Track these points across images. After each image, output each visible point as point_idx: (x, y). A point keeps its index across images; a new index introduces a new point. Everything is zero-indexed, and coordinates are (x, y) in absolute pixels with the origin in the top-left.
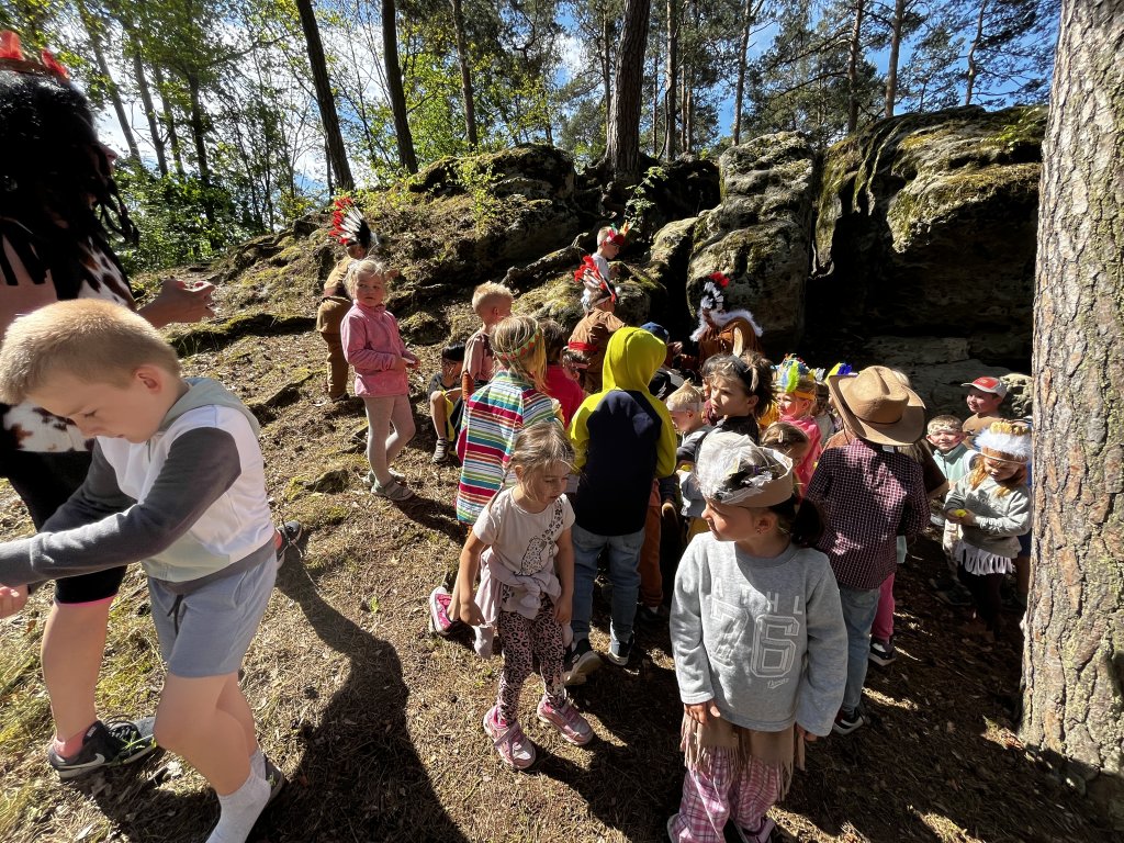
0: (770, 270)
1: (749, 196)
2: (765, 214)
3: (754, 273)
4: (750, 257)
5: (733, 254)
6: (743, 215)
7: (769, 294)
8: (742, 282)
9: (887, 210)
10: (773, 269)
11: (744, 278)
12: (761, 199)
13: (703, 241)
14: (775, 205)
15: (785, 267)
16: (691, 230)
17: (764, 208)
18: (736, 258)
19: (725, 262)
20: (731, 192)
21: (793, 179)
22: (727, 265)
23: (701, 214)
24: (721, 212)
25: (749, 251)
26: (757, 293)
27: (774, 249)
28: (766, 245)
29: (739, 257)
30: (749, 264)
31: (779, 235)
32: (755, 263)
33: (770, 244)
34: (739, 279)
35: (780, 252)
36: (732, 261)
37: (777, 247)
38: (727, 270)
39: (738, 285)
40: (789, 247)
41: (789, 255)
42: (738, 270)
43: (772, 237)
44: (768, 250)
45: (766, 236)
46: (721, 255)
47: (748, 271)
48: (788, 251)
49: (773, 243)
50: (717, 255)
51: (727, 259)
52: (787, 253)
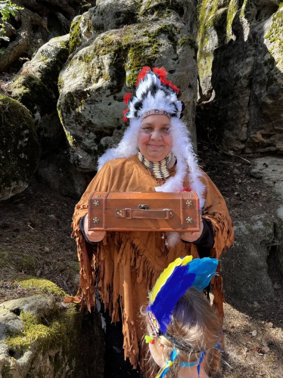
4: (127, 65)
5: (106, 60)
8: (121, 100)
9: (263, 33)
11: (124, 93)
14: (156, 3)
18: (110, 65)
19: (98, 70)
22: (101, 75)
25: (126, 56)
27: (156, 52)
28: (147, 47)
29: (114, 65)
30: (128, 74)
31: (163, 35)
32: (136, 72)
33: (151, 46)
34: (118, 95)
35: (164, 57)
36: (106, 70)
37: (161, 50)
38: (101, 83)
39: (117, 103)
40: (175, 52)
41: (176, 62)
42: (115, 83)
43: (154, 37)
44: (149, 53)
45: (145, 35)
46: (92, 62)
47: (127, 84)
48: (175, 56)
49: (155, 45)
50: (88, 62)
51: (100, 68)
52: (175, 60)
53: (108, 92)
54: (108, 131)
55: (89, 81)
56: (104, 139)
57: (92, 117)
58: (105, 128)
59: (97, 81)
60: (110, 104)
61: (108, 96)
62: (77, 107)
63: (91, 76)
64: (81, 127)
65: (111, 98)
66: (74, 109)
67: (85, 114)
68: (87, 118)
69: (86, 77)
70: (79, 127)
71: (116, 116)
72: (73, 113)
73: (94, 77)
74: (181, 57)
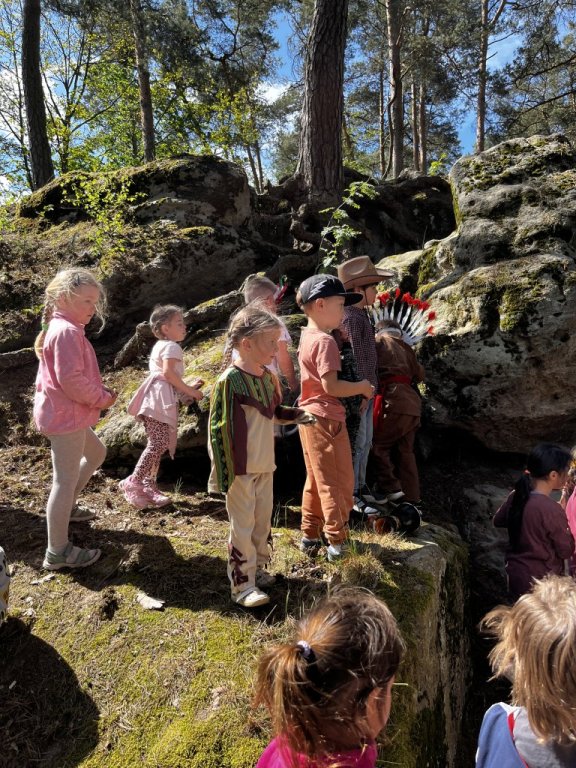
0: (535, 326)
1: (495, 219)
2: (521, 243)
3: (511, 332)
4: (503, 307)
5: (476, 303)
6: (487, 247)
7: (537, 362)
8: (493, 345)
10: (541, 325)
11: (496, 338)
12: (513, 224)
13: (433, 283)
14: (535, 232)
15: (558, 321)
16: (414, 267)
17: (518, 236)
18: (482, 309)
19: (465, 314)
20: (468, 214)
21: (558, 195)
22: (469, 319)
23: (427, 245)
24: (455, 242)
25: (500, 298)
26: (518, 360)
27: (539, 295)
28: (527, 289)
29: (486, 308)
30: (502, 317)
31: (546, 275)
32: (512, 317)
33: (532, 288)
34: (489, 340)
35: (548, 300)
36: (476, 313)
37: (544, 292)
38: (469, 327)
39: (487, 348)
40: (562, 293)
41: (563, 304)
42: (487, 326)
43: (535, 278)
44: (529, 296)
45: (524, 276)
46: (458, 304)
47: (501, 328)
48: (562, 297)
49: (536, 287)
50: (452, 303)
51: (467, 310)
52: (561, 301)
53: (478, 337)
54: (473, 380)
55: (454, 325)
56: (468, 388)
57: (456, 364)
58: (471, 376)
59: (464, 325)
60: (479, 350)
61: (477, 342)
62: (436, 352)
63: (456, 319)
64: (439, 375)
65: (481, 343)
66: (433, 355)
67: (447, 360)
68: (449, 365)
69: (450, 320)
70: (437, 375)
71: (486, 362)
72: (431, 359)
73: (460, 320)
74: (569, 299)
